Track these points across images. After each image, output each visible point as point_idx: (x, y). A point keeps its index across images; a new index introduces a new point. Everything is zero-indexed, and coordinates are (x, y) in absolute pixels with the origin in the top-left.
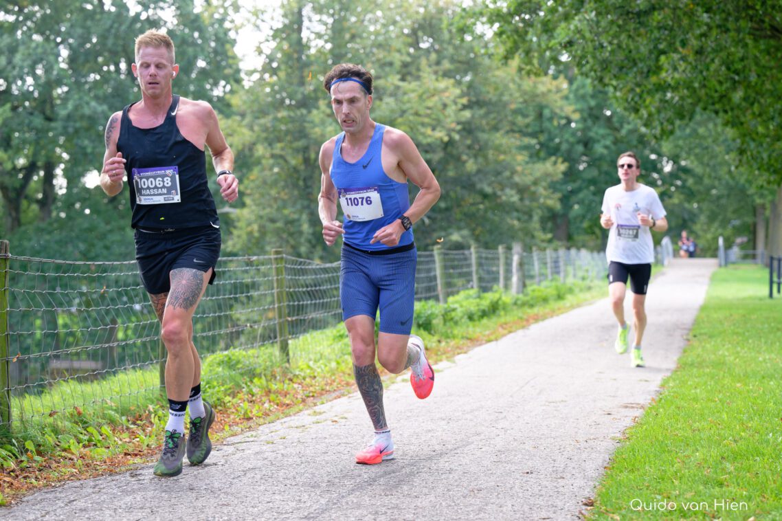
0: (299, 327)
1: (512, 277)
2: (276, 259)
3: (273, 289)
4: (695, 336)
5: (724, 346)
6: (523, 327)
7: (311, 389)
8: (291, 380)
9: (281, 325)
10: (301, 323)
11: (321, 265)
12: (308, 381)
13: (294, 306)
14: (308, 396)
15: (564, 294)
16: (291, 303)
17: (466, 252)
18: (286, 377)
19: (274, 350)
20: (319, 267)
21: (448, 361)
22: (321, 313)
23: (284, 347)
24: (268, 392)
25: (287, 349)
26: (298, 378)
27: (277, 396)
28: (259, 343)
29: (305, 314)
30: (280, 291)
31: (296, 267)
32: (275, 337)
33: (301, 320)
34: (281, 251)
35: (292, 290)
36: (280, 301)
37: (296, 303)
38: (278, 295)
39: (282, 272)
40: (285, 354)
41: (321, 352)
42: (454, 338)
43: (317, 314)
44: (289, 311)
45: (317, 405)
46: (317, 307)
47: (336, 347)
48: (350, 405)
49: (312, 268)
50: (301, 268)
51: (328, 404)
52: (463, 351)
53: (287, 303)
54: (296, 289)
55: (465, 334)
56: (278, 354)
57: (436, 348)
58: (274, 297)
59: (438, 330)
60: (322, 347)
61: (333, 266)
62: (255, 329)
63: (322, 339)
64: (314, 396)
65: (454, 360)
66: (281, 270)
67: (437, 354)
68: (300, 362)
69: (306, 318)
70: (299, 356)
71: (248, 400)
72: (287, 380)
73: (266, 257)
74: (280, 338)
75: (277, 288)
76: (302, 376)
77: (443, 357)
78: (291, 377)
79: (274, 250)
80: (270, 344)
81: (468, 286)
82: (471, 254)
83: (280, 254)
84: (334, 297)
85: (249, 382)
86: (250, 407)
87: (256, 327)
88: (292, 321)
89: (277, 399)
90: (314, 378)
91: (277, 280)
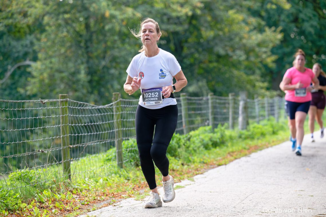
0: (78, 152)
1: (238, 117)
2: (62, 102)
3: (59, 123)
6: (246, 155)
7: (86, 199)
8: (71, 192)
9: (64, 150)
10: (80, 150)
11: (96, 107)
12: (84, 192)
13: (74, 136)
14: (83, 204)
15: (278, 131)
16: (72, 135)
17: (204, 98)
18: (68, 190)
19: (59, 169)
20: (93, 108)
21: (189, 180)
22: (95, 143)
23: (67, 167)
24: (54, 200)
25: (69, 169)
26: (77, 190)
27: (61, 204)
28: (48, 164)
29: (83, 143)
30: (64, 125)
31: (76, 108)
32: (60, 160)
33: (80, 147)
34: (66, 95)
35: (74, 125)
36: (64, 133)
37: (76, 135)
38: (63, 128)
39: (66, 111)
40: (67, 172)
41: (95, 171)
42: (194, 162)
43: (92, 143)
44: (71, 140)
45: (90, 211)
46: (92, 138)
47: (106, 168)
48: (115, 212)
49: (89, 109)
50: (81, 109)
51: (98, 210)
52: (200, 172)
53: (70, 134)
54: (76, 124)
55: (202, 160)
56: (62, 172)
57: (180, 170)
58: (60, 130)
59: (182, 156)
60: (95, 167)
61: (105, 107)
62: (45, 154)
63: (96, 161)
64: (89, 205)
65: (193, 179)
66: (65, 110)
67: (180, 174)
68: (78, 180)
69: (84, 145)
70: (78, 173)
71: (39, 206)
72: (68, 192)
73: (54, 100)
74: (64, 160)
75: (63, 124)
76: (79, 189)
77: (186, 176)
78: (72, 190)
79: (61, 95)
80: (57, 164)
81: (205, 124)
82: (208, 100)
83: (65, 98)
84: (105, 131)
85: (40, 193)
86: (40, 212)
87: (46, 152)
88: (73, 148)
89: (61, 206)
90: (89, 190)
91: (63, 117)
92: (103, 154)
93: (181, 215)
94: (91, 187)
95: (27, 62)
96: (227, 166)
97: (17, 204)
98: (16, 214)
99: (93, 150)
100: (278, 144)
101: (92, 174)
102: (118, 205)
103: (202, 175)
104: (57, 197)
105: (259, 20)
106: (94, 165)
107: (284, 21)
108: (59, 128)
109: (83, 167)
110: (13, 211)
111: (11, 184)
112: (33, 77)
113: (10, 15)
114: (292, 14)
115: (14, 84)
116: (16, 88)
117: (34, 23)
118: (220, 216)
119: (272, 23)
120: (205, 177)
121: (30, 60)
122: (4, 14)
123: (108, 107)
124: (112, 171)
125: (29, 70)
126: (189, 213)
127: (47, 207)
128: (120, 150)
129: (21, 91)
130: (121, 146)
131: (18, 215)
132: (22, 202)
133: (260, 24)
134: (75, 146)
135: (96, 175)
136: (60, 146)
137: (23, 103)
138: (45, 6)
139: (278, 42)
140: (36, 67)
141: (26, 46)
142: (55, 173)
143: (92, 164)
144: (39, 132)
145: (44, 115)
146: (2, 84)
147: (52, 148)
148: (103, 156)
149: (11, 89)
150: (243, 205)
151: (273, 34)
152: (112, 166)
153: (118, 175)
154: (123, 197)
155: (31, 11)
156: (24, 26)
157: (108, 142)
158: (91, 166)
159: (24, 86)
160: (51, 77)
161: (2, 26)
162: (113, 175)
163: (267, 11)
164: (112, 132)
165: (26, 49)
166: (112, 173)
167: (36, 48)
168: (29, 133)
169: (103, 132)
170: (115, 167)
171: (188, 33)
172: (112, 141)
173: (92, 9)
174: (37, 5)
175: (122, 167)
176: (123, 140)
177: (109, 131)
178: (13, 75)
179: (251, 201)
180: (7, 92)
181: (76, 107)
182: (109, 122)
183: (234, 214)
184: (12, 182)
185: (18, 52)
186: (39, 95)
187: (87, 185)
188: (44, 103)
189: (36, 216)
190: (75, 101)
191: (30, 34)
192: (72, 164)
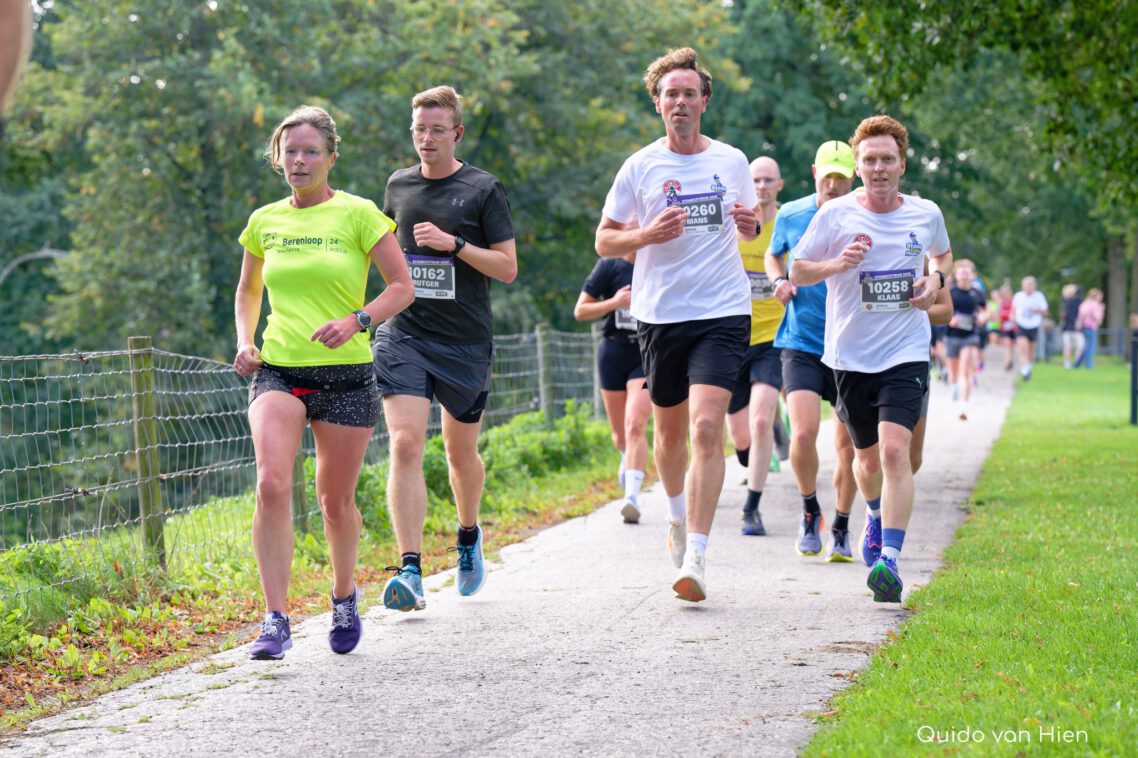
0: (185, 492)
2: (136, 356)
3: (129, 416)
4: (979, 503)
5: (1036, 522)
7: (208, 618)
8: (167, 599)
9: (145, 487)
10: (188, 485)
11: (230, 368)
12: (201, 602)
13: (173, 449)
14: (201, 633)
16: (168, 445)
17: (525, 337)
18: (157, 595)
19: (133, 539)
20: (222, 371)
22: (230, 465)
23: (153, 533)
24: (120, 625)
25: (160, 537)
26: (182, 595)
27: (138, 634)
28: (102, 525)
29: (196, 467)
30: (144, 420)
31: (176, 372)
32: (135, 513)
33: (188, 476)
34: (149, 340)
35: (170, 419)
36: (144, 441)
37: (177, 445)
38: (140, 429)
39: (148, 382)
40: (155, 547)
41: (231, 541)
43: (222, 466)
44: (164, 460)
45: (219, 652)
46: (221, 452)
49: (211, 374)
50: (188, 373)
51: (241, 648)
52: (517, 537)
53: (160, 445)
54: (177, 415)
55: (521, 504)
56: (141, 547)
58: (133, 434)
60: (231, 532)
62: (93, 499)
63: (233, 516)
64: (213, 633)
65: (498, 556)
66: (146, 378)
68: (187, 564)
69: (199, 473)
70: (184, 549)
71: (79, 642)
73: (116, 353)
74: (146, 515)
75: (140, 415)
76: (189, 592)
78: (169, 595)
79: (133, 338)
80: (127, 527)
81: (528, 406)
82: (534, 341)
83: (143, 346)
85: (80, 606)
86: (82, 656)
87: (96, 493)
88: (169, 480)
89: (139, 638)
90: (215, 595)
91: (139, 398)
93: (465, 653)
94: (222, 585)
95: (46, 252)
96: (590, 517)
97: (17, 637)
98: (15, 664)
101: (225, 551)
103: (521, 544)
104: (129, 615)
106: (227, 527)
107: (733, 124)
108: (130, 427)
109: (198, 532)
110: (7, 658)
112: (62, 292)
114: (756, 105)
115: (9, 311)
116: (16, 323)
117: (62, 143)
118: (571, 653)
120: (531, 551)
121: (52, 247)
125: (49, 271)
126: (487, 648)
127: (102, 644)
129: (32, 330)
130: (302, 472)
131: (22, 667)
132: (33, 632)
134: (174, 475)
135: (233, 553)
136: (135, 476)
138: (89, 100)
140: (67, 264)
141: (41, 207)
142: (121, 550)
143: (223, 523)
147: (113, 481)
150: (631, 623)
154: (309, 612)
155: (49, 114)
156: (36, 154)
159: (41, 314)
160: (111, 291)
165: (39, 216)
167: (68, 211)
173: (216, 105)
174: (67, 96)
175: (305, 530)
176: (306, 456)
178: (6, 288)
179: (654, 611)
181: (175, 369)
183: (608, 649)
185: (19, 224)
186: (81, 341)
187: (212, 581)
188: (87, 362)
189: (70, 668)
190: (172, 354)
191: (51, 176)
192: (169, 525)
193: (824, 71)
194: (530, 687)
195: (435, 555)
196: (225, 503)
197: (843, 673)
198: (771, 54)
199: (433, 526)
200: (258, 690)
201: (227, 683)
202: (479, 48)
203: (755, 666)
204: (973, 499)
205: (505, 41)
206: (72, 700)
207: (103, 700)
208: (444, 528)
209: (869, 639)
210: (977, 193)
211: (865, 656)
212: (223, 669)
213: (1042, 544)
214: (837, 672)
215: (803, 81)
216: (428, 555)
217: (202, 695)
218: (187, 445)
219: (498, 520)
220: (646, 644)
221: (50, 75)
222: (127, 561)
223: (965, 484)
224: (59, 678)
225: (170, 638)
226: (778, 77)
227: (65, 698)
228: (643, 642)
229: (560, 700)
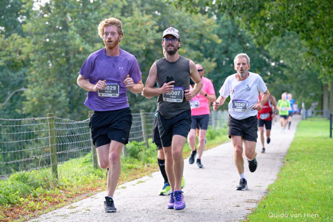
0: (63, 157)
2: (50, 119)
3: (48, 135)
4: (287, 160)
5: (304, 165)
7: (70, 193)
8: (58, 188)
9: (52, 156)
10: (64, 155)
11: (76, 122)
12: (68, 188)
13: (60, 145)
14: (68, 197)
15: (214, 136)
16: (58, 144)
18: (56, 186)
19: (49, 171)
20: (74, 123)
21: (148, 176)
22: (76, 150)
23: (54, 169)
24: (45, 195)
25: (56, 170)
26: (63, 187)
27: (50, 198)
28: (40, 167)
29: (67, 150)
30: (52, 137)
31: (61, 123)
32: (49, 164)
33: (64, 153)
34: (53, 114)
35: (59, 137)
36: (52, 143)
37: (61, 144)
38: (51, 139)
39: (53, 126)
40: (55, 173)
41: (76, 171)
42: (152, 163)
43: (73, 150)
44: (57, 148)
45: (73, 203)
46: (73, 146)
47: (84, 168)
48: (92, 202)
49: (71, 124)
50: (64, 124)
51: (80, 201)
52: (157, 170)
53: (56, 144)
54: (61, 136)
56: (51, 173)
57: (142, 168)
59: (142, 158)
60: (76, 168)
61: (83, 122)
62: (37, 159)
63: (77, 164)
64: (72, 197)
65: (151, 175)
66: (52, 125)
67: (142, 172)
68: (64, 178)
69: (67, 152)
70: (63, 173)
71: (34, 200)
72: (56, 188)
73: (44, 118)
74: (52, 164)
75: (51, 135)
76: (65, 186)
77: (146, 173)
78: (59, 186)
79: (49, 114)
80: (47, 167)
83: (51, 116)
84: (83, 140)
85: (34, 190)
86: (35, 204)
87: (38, 158)
88: (59, 154)
89: (50, 199)
90: (72, 186)
91: (51, 131)
92: (82, 158)
93: (143, 203)
94: (74, 184)
97: (17, 199)
98: (16, 206)
99: (74, 156)
100: (215, 147)
101: (74, 174)
102: (94, 197)
103: (158, 172)
104: (48, 192)
105: (198, 52)
106: (75, 167)
107: (217, 53)
108: (48, 139)
109: (67, 168)
110: (14, 205)
111: (12, 183)
112: (27, 100)
113: (8, 53)
114: (223, 47)
115: (12, 106)
116: (14, 109)
119: (208, 55)
121: (24, 87)
122: (4, 53)
123: (85, 122)
124: (89, 171)
125: (23, 95)
126: (149, 201)
127: (40, 200)
128: (95, 155)
129: (19, 111)
131: (18, 207)
132: (21, 197)
133: (199, 56)
135: (77, 175)
136: (49, 153)
137: (20, 121)
138: (34, 46)
139: (213, 69)
140: (28, 92)
141: (21, 76)
142: (45, 174)
143: (74, 166)
144: (33, 142)
145: (36, 129)
146: (3, 106)
147: (43, 154)
148: (82, 159)
149: (11, 109)
151: (209, 63)
152: (89, 167)
153: (94, 174)
154: (98, 191)
155: (24, 50)
156: (20, 61)
157: (86, 149)
158: (73, 168)
159: (21, 108)
161: (2, 62)
162: (91, 174)
163: (204, 45)
164: (89, 141)
165: (20, 78)
166: (90, 173)
167: (28, 78)
168: (25, 144)
169: (82, 142)
170: (91, 168)
171: (145, 64)
172: (89, 148)
174: (28, 45)
175: (97, 168)
177: (86, 141)
178: (11, 99)
179: (196, 191)
180: (7, 112)
182: (86, 133)
184: (12, 182)
185: (14, 81)
186: (33, 114)
187: (71, 183)
188: (36, 121)
189: (31, 207)
190: (60, 118)
191: (24, 67)
192: (59, 166)
193: (242, 37)
194: (162, 213)
195: (134, 175)
196: (74, 160)
197: (250, 208)
198: (227, 33)
199: (133, 167)
200: (84, 214)
201: (76, 212)
202: (144, 31)
203: (225, 206)
204: (286, 159)
205: (152, 29)
206: (32, 217)
207: (41, 216)
208: (136, 167)
209: (257, 199)
210: (286, 72)
211: (256, 204)
212: (75, 207)
213: (305, 172)
214: (248, 208)
215: (237, 41)
216: (132, 175)
217: (69, 215)
218: (64, 144)
219: (151, 165)
220: (194, 200)
221: (24, 39)
222: (47, 177)
223: (283, 155)
224: (28, 210)
225: (59, 199)
226: (230, 40)
227: (30, 216)
228: (193, 200)
229: (170, 216)
